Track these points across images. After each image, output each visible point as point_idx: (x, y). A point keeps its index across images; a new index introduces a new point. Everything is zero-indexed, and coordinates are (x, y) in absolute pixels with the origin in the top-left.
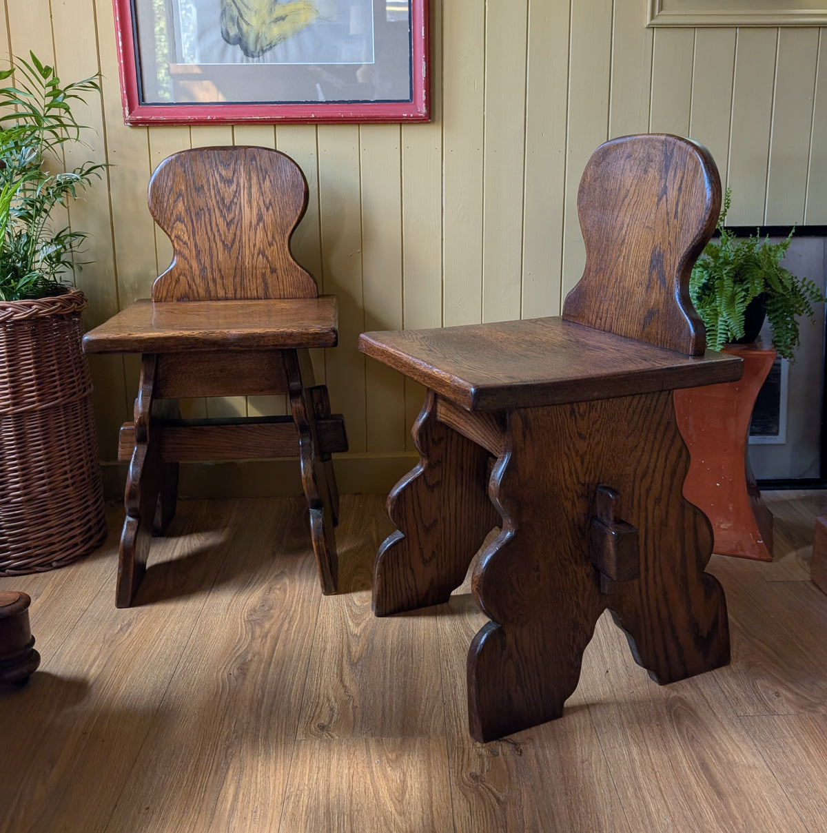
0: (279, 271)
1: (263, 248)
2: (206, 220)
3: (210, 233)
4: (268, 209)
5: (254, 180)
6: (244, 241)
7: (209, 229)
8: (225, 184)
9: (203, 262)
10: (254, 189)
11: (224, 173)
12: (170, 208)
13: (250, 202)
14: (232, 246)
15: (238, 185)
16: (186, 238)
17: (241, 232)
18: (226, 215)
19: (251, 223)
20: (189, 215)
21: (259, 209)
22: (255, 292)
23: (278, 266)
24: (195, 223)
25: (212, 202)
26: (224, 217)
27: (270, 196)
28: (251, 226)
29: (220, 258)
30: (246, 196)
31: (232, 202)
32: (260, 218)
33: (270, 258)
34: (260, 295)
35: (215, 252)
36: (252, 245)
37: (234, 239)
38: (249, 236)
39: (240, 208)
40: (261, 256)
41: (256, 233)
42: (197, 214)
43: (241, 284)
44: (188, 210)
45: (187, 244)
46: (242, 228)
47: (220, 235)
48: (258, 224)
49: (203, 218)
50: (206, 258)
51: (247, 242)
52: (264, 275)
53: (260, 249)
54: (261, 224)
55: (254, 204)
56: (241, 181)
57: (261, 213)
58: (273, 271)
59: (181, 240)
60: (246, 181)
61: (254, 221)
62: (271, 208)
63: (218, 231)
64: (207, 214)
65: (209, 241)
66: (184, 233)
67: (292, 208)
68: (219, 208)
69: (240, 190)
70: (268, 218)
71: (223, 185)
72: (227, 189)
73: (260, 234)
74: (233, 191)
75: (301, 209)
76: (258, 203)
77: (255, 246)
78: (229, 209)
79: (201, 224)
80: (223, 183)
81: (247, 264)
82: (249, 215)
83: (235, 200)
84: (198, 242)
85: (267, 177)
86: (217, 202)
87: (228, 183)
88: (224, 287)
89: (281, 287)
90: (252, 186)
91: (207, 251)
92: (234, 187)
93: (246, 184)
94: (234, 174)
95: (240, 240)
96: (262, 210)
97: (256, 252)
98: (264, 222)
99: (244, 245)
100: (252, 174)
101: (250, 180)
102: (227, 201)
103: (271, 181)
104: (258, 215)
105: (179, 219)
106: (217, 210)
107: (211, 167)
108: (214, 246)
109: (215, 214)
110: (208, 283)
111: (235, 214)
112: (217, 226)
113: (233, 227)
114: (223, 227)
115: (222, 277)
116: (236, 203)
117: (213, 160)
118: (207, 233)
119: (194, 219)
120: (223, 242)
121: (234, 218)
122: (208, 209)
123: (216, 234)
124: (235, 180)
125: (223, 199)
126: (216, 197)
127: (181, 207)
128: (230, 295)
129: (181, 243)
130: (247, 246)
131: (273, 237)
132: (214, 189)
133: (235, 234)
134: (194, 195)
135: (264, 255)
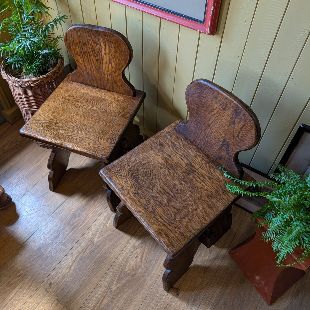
0: (118, 84)
1: (112, 73)
2: (88, 57)
3: (90, 62)
4: (113, 59)
5: (107, 46)
6: (104, 68)
7: (89, 60)
8: (95, 44)
9: (88, 72)
10: (107, 49)
11: (94, 39)
12: (73, 49)
13: (106, 54)
14: (99, 69)
15: (100, 46)
16: (81, 62)
17: (103, 65)
18: (96, 57)
19: (106, 62)
20: (81, 53)
21: (110, 58)
22: (109, 88)
23: (117, 81)
24: (84, 57)
25: (90, 51)
26: (95, 57)
27: (114, 54)
28: (106, 64)
29: (95, 72)
30: (104, 51)
31: (98, 52)
32: (110, 62)
33: (114, 78)
34: (110, 90)
35: (93, 70)
36: (107, 71)
37: (100, 67)
38: (106, 67)
39: (102, 55)
40: (111, 76)
41: (108, 67)
42: (84, 54)
43: (103, 84)
44: (80, 51)
45: (81, 64)
46: (103, 63)
47: (94, 64)
48: (109, 64)
49: (87, 56)
50: (89, 71)
51: (105, 69)
52: (112, 83)
53: (110, 73)
54: (110, 64)
55: (108, 55)
56: (102, 44)
57: (110, 60)
58: (116, 83)
59: (79, 62)
60: (103, 45)
61: (108, 62)
62: (114, 58)
63: (93, 62)
64: (88, 54)
65: (90, 65)
66: (80, 60)
67: (124, 61)
68: (93, 53)
69: (101, 48)
70: (113, 62)
71: (94, 44)
72: (96, 46)
73: (110, 68)
74: (98, 48)
75: (127, 62)
76: (109, 55)
77: (108, 71)
78: (97, 55)
79: (86, 58)
80: (94, 43)
81: (105, 77)
82: (105, 59)
83: (100, 52)
84: (85, 64)
85: (113, 45)
86: (92, 51)
87: (96, 44)
88: (97, 84)
89: (119, 89)
90: (107, 48)
91: (89, 69)
92: (99, 46)
93: (104, 46)
94: (98, 41)
95: (102, 68)
96: (111, 58)
97: (109, 74)
98: (112, 63)
99: (104, 70)
100: (106, 42)
101: (105, 45)
102: (96, 51)
103: (114, 47)
104: (109, 60)
105: (77, 54)
106: (92, 54)
107: (89, 36)
108: (92, 67)
109: (92, 55)
110: (91, 80)
111: (100, 57)
112: (93, 60)
113: (99, 62)
114: (95, 61)
115: (96, 79)
116: (100, 53)
117: (89, 33)
118: (89, 62)
119: (83, 56)
120: (96, 67)
121: (99, 59)
122: (89, 53)
123: (92, 63)
124: (99, 43)
125: (94, 50)
126: (91, 49)
127: (78, 49)
128: (99, 87)
129: (79, 63)
130: (105, 71)
131: (116, 70)
132: (90, 45)
133: (100, 65)
134: (82, 45)
135: (112, 76)
